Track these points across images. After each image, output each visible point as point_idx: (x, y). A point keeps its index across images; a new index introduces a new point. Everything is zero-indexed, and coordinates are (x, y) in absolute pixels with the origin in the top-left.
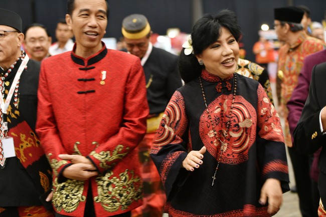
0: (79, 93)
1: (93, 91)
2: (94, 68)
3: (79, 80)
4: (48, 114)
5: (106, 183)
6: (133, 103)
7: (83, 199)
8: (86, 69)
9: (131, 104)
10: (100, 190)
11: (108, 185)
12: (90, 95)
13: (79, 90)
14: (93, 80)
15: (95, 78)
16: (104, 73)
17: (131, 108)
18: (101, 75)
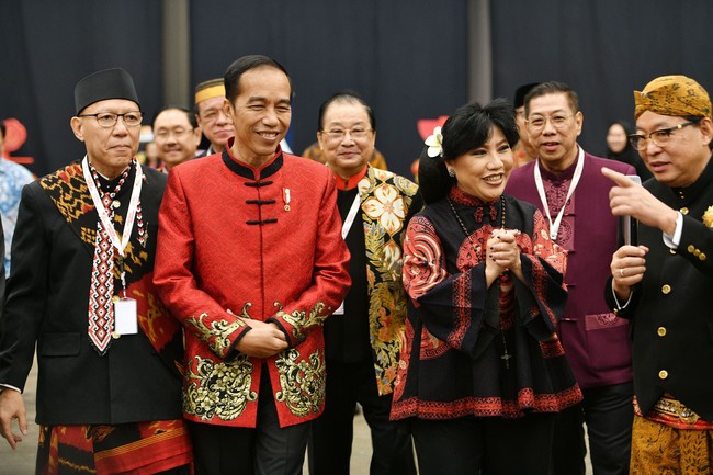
0: (248, 223)
1: (275, 221)
2: (271, 183)
3: (248, 202)
4: (184, 257)
5: (292, 369)
6: (330, 239)
7: (252, 397)
8: (257, 186)
9: (328, 241)
10: (283, 382)
11: (294, 373)
12: (270, 227)
13: (248, 220)
14: (274, 202)
15: (276, 199)
16: (287, 191)
17: (328, 248)
18: (283, 194)
